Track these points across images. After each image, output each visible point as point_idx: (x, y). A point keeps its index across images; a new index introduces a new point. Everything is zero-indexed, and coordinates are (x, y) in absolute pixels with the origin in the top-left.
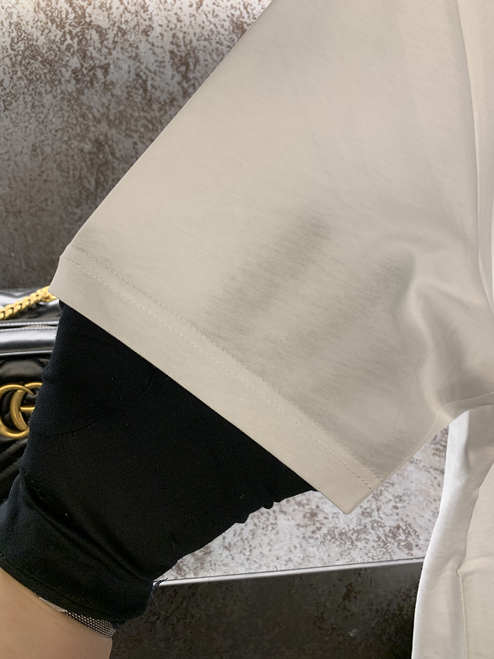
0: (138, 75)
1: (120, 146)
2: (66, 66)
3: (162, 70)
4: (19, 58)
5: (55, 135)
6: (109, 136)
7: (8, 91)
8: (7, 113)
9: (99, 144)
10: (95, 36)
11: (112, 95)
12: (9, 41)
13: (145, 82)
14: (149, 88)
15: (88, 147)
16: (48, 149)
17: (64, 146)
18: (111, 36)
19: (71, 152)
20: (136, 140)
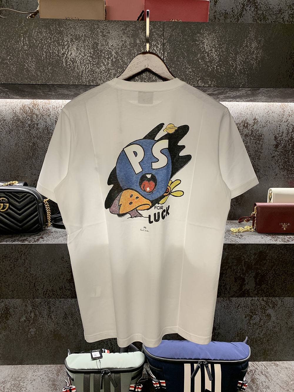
0: (46, 126)
1: (40, 145)
2: (27, 123)
3: (53, 125)
4: (14, 121)
5: (22, 141)
6: (37, 142)
7: (11, 129)
8: (10, 134)
9: (34, 143)
10: (35, 116)
11: (39, 131)
12: (12, 117)
13: (48, 128)
14: (49, 130)
15: (31, 144)
16: (20, 144)
17: (24, 144)
18: (39, 116)
19: (26, 146)
20: (44, 143)
